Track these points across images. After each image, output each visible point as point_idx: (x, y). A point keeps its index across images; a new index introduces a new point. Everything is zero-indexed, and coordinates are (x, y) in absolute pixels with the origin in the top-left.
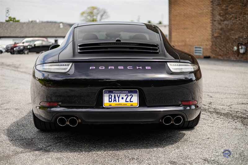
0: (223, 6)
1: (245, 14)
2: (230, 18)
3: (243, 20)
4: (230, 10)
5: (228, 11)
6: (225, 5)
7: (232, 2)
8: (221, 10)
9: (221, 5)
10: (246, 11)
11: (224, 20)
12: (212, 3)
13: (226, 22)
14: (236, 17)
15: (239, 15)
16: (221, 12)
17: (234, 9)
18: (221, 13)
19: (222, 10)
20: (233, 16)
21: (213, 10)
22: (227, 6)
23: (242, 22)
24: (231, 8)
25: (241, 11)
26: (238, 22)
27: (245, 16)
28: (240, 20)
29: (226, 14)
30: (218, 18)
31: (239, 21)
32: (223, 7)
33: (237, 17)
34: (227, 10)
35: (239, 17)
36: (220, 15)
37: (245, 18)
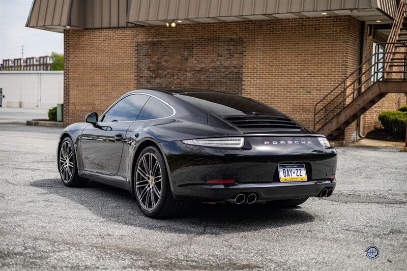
0: (153, 57)
1: (186, 71)
2: (164, 74)
3: (183, 79)
4: (164, 63)
5: (162, 64)
6: (156, 57)
7: (167, 53)
8: (150, 63)
9: (150, 55)
10: (188, 67)
11: (155, 78)
12: (136, 52)
13: (158, 80)
14: (173, 75)
15: (178, 72)
16: (151, 65)
17: (169, 63)
18: (151, 67)
19: (153, 62)
20: (168, 72)
21: (139, 61)
22: (160, 58)
23: (182, 82)
24: (167, 61)
25: (180, 66)
26: (176, 82)
27: (185, 73)
28: (178, 78)
29: (158, 69)
30: (146, 73)
31: (178, 80)
32: (154, 59)
33: (175, 74)
34: (160, 63)
35: (178, 75)
36: (149, 69)
37: (185, 76)
